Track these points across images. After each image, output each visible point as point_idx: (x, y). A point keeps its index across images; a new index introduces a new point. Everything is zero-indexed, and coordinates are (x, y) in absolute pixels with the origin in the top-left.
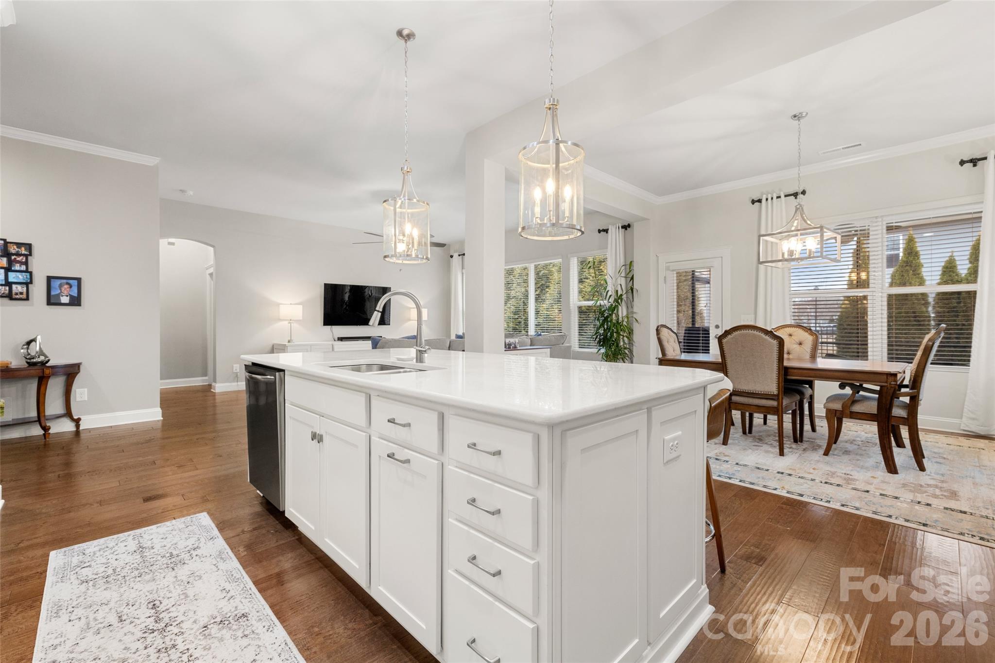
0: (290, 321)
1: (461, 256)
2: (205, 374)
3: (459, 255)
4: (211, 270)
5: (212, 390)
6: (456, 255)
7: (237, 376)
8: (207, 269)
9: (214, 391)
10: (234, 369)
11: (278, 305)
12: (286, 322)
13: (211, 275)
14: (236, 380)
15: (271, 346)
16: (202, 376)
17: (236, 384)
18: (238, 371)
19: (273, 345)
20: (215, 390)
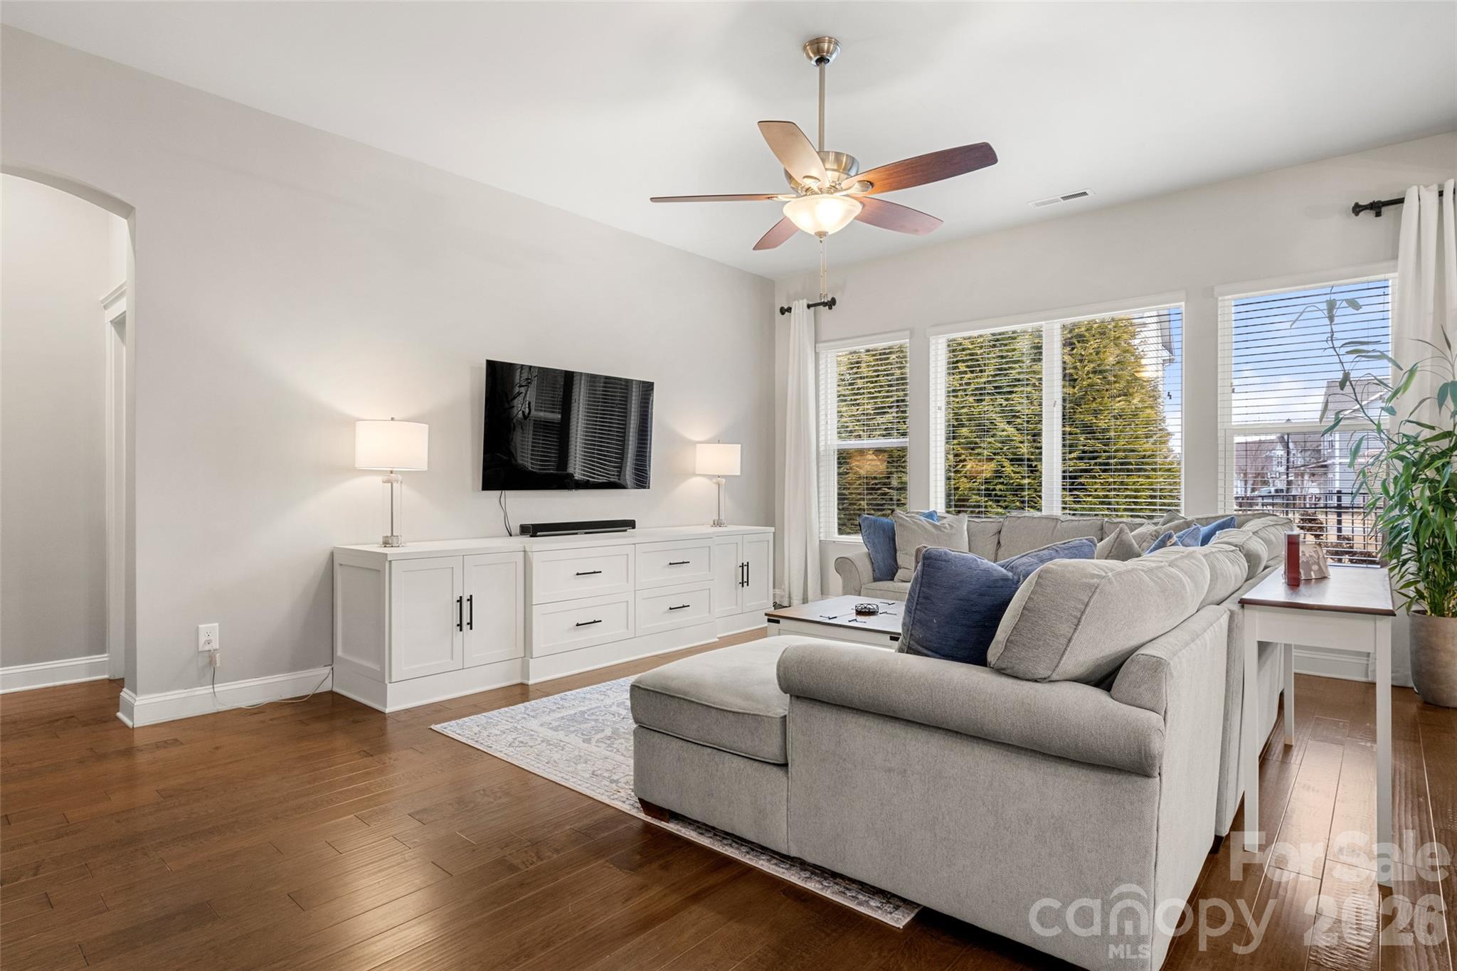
0: (390, 477)
1: (812, 309)
2: (98, 645)
3: (809, 306)
4: (121, 307)
5: (120, 715)
6: (799, 307)
7: (212, 662)
8: (105, 307)
9: (130, 723)
10: (202, 640)
11: (350, 423)
12: (378, 479)
13: (119, 323)
14: (209, 676)
15: (324, 557)
16: (90, 654)
17: (207, 690)
18: (215, 645)
19: (332, 554)
20: (131, 717)
